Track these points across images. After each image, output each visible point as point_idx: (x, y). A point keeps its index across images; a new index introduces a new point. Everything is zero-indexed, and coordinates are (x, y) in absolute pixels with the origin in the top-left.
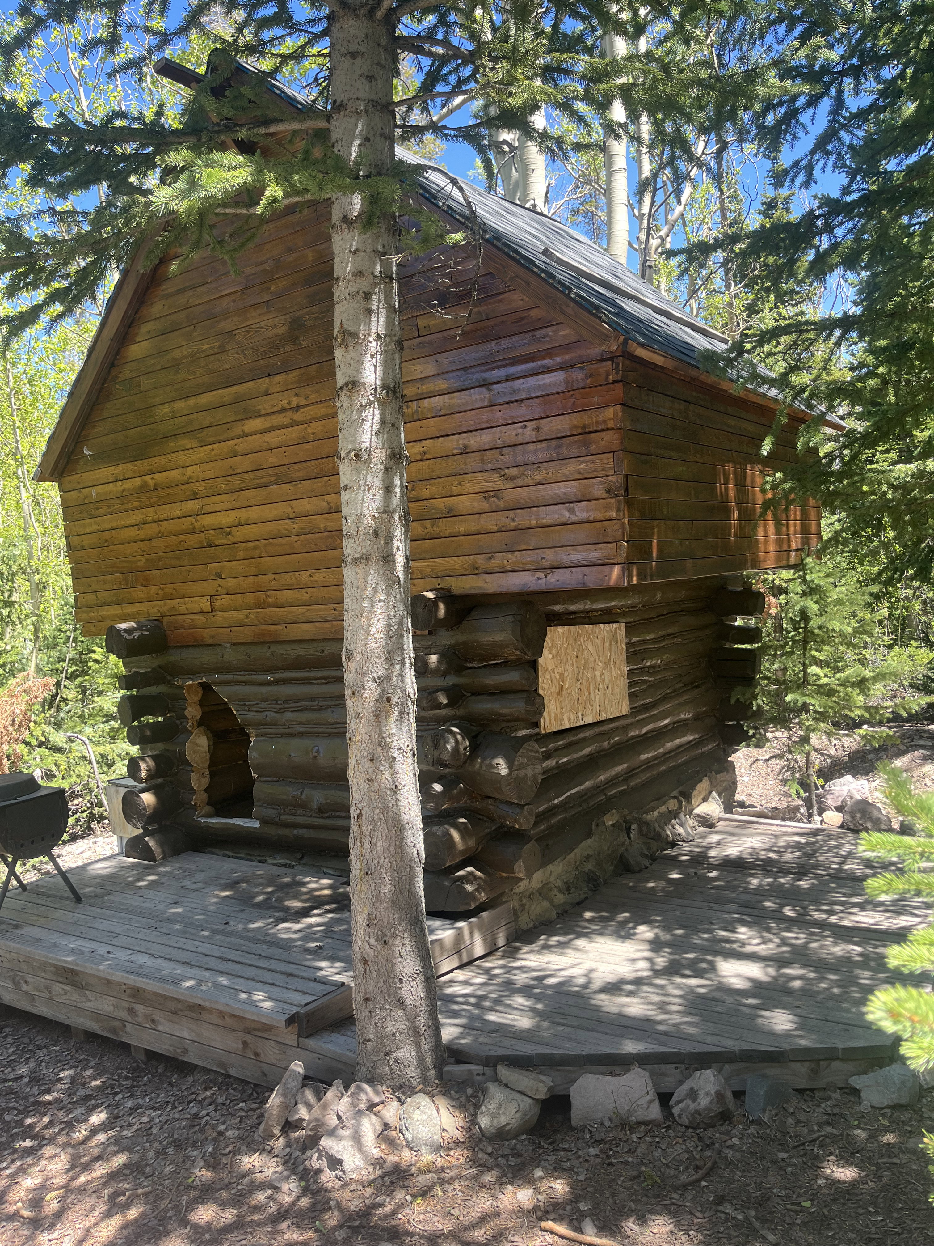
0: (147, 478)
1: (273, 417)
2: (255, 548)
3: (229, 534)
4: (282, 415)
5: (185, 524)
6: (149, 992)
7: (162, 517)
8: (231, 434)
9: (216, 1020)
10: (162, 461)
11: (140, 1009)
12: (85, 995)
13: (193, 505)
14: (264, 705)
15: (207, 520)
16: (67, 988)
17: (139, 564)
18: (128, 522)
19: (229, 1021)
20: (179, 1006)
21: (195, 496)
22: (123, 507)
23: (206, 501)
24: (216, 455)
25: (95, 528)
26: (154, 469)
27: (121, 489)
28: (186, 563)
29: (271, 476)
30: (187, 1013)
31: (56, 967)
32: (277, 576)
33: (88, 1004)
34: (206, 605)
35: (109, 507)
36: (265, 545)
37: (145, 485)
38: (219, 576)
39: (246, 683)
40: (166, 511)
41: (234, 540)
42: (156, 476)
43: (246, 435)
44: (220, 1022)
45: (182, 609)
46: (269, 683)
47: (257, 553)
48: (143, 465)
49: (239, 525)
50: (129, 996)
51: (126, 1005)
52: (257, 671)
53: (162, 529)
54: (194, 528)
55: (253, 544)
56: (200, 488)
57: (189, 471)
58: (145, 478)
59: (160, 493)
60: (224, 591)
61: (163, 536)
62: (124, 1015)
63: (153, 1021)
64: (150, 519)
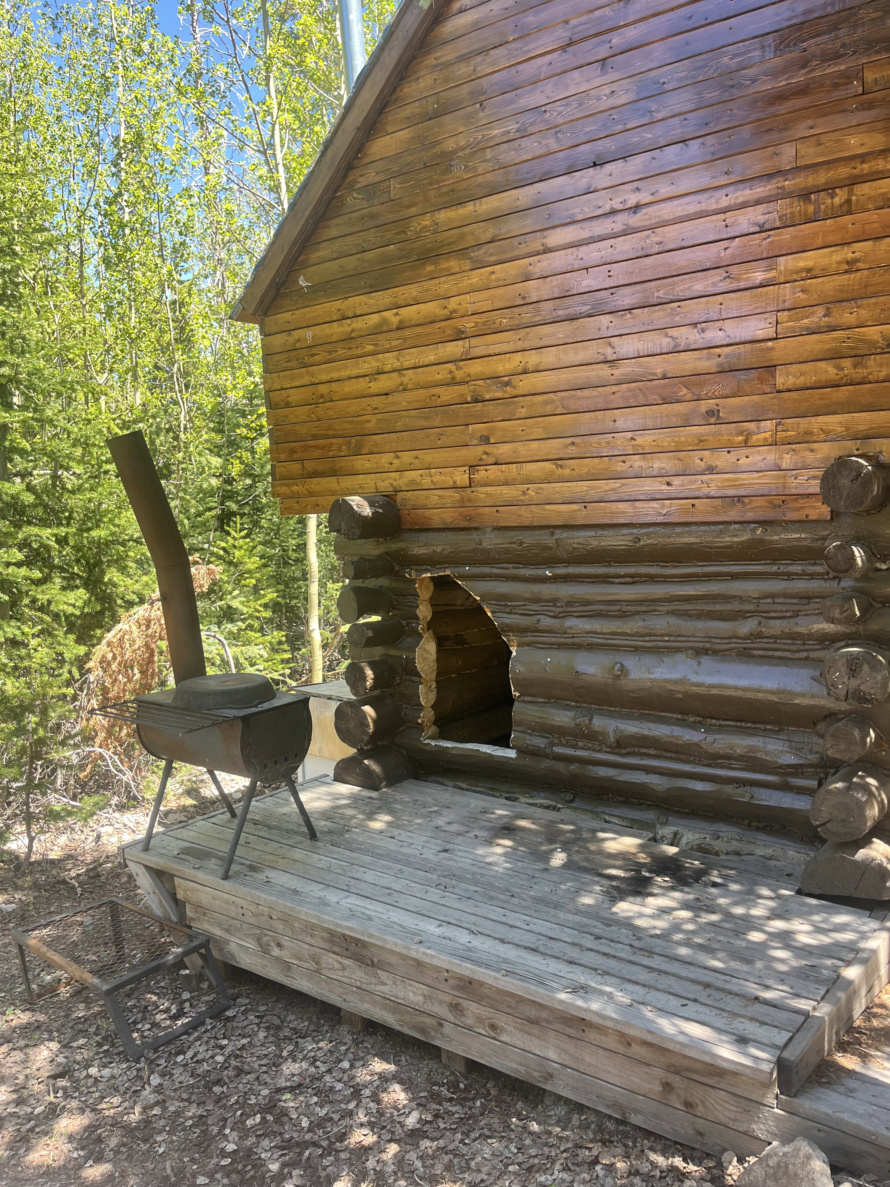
0: (387, 314)
1: (595, 223)
2: (546, 403)
3: (507, 384)
4: (609, 220)
5: (441, 373)
6: (491, 987)
7: (407, 364)
8: (524, 250)
9: (611, 1043)
10: (412, 291)
11: (472, 1008)
12: (376, 976)
13: (455, 349)
14: (534, 607)
15: (475, 368)
16: (346, 962)
17: (368, 425)
18: (355, 372)
19: (636, 1050)
20: (545, 1015)
21: (459, 336)
22: (350, 353)
23: (474, 341)
24: (497, 280)
25: (306, 380)
26: (401, 302)
27: (348, 329)
28: (436, 423)
29: (584, 304)
30: (558, 1026)
31: (332, 934)
32: (577, 440)
33: (382, 988)
34: (461, 477)
35: (330, 352)
36: (563, 398)
37: (385, 321)
38: (485, 440)
39: (508, 578)
40: (411, 357)
41: (515, 392)
42: (402, 311)
43: (547, 250)
44: (621, 1049)
45: (426, 482)
46: (544, 580)
47: (549, 409)
48: (384, 298)
49: (525, 372)
50: (453, 988)
51: (448, 999)
52: (527, 564)
53: (406, 380)
54: (453, 378)
55: (545, 397)
56: (468, 324)
57: (453, 304)
58: (386, 314)
59: (407, 333)
60: (491, 460)
61: (405, 390)
62: (443, 1011)
63: (493, 1027)
64: (388, 368)
